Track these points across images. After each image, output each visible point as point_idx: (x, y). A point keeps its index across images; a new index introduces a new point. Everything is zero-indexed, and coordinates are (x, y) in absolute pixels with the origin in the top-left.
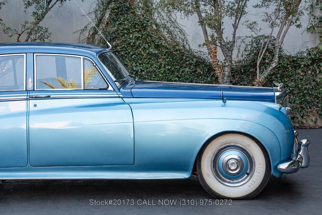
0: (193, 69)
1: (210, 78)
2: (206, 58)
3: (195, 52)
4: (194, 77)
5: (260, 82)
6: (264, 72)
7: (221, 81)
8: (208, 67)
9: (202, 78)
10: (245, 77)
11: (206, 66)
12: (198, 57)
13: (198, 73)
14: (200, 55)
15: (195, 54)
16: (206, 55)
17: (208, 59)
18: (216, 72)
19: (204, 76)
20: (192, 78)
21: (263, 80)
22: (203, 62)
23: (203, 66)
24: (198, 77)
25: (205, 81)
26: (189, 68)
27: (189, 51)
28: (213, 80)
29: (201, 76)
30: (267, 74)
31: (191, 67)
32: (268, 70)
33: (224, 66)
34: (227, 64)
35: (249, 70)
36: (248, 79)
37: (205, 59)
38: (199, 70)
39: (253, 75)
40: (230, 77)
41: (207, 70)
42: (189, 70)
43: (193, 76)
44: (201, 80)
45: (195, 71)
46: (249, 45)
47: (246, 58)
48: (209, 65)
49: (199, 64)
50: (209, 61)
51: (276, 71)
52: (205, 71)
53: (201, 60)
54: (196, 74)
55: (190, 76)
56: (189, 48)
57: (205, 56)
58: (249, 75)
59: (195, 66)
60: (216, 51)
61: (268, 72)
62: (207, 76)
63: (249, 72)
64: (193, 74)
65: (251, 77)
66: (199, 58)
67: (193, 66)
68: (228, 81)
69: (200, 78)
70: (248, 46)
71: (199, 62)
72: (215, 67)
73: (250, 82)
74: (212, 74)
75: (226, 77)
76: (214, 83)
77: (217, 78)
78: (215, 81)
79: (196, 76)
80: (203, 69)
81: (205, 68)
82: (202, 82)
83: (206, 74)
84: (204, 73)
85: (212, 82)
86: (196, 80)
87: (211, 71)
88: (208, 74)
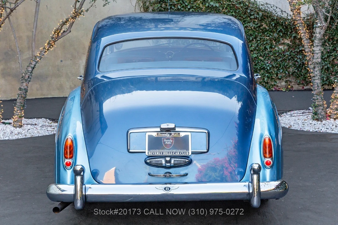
0: (257, 24)
1: (277, 33)
2: (273, 12)
3: (261, 4)
4: (258, 33)
8: (275, 21)
9: (267, 33)
11: (273, 20)
13: (264, 28)
14: (266, 8)
15: (261, 7)
16: (273, 8)
17: (276, 13)
19: (270, 31)
20: (256, 34)
22: (270, 16)
23: (270, 20)
24: (263, 33)
25: (271, 37)
26: (254, 23)
28: (280, 35)
29: (266, 32)
31: (255, 22)
33: (316, 27)
34: (319, 24)
37: (271, 12)
38: (264, 25)
40: (322, 39)
41: (273, 25)
42: (254, 25)
43: (257, 32)
44: (267, 36)
45: (259, 27)
48: (277, 20)
49: (265, 19)
52: (272, 26)
53: (268, 13)
54: (261, 29)
55: (255, 31)
56: (254, 0)
59: (261, 20)
60: (300, 8)
62: (274, 31)
64: (257, 29)
66: (265, 11)
68: (319, 44)
69: (266, 33)
71: (265, 16)
72: (298, 27)
74: (279, 30)
75: (317, 39)
76: (281, 39)
77: (284, 33)
78: (282, 37)
79: (260, 32)
80: (269, 24)
81: (272, 23)
82: (268, 38)
83: (273, 29)
84: (271, 28)
85: (278, 38)
86: (261, 36)
87: (278, 26)
88: (275, 29)
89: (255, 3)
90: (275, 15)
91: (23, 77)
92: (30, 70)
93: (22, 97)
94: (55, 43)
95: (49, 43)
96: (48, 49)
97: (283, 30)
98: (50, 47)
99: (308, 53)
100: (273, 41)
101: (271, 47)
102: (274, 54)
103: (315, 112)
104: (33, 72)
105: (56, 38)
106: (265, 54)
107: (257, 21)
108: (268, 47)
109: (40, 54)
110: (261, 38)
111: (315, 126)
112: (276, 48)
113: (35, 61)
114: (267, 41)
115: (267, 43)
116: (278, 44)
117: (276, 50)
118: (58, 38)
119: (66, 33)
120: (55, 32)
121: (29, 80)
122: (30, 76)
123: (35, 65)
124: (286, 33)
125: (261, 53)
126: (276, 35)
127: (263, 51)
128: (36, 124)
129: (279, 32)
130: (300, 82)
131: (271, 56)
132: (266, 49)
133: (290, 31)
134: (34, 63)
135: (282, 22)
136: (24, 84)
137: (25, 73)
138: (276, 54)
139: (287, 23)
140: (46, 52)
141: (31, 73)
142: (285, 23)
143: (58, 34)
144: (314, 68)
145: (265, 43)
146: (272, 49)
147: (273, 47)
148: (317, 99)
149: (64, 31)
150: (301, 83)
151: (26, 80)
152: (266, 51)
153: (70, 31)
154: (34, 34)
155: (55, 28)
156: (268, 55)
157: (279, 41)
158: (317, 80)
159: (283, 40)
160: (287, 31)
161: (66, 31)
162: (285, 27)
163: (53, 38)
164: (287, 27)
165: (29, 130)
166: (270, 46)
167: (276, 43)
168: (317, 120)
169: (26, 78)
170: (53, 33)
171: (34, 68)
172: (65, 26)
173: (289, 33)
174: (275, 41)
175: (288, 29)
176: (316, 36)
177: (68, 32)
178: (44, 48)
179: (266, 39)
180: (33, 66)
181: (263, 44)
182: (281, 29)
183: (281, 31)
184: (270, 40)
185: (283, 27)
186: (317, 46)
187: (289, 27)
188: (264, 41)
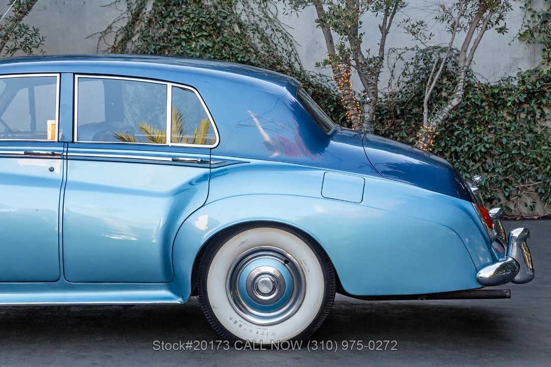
2: (332, 88)
3: (311, 75)
5: (429, 133)
6: (436, 115)
8: (336, 103)
10: (403, 123)
11: (331, 102)
12: (317, 85)
14: (320, 82)
15: (311, 79)
16: (332, 82)
17: (335, 90)
18: (348, 114)
21: (434, 128)
22: (326, 95)
23: (326, 102)
27: (300, 74)
30: (441, 118)
32: (444, 111)
33: (364, 103)
34: (368, 99)
35: (411, 110)
36: (409, 127)
37: (329, 90)
39: (419, 119)
40: (373, 122)
41: (332, 110)
46: (412, 64)
47: (406, 88)
48: (337, 101)
49: (319, 99)
50: (336, 93)
51: (461, 113)
52: (330, 111)
53: (323, 91)
56: (301, 69)
57: (329, 83)
58: (410, 119)
60: (350, 75)
61: (444, 114)
63: (411, 114)
65: (414, 124)
66: (318, 87)
70: (409, 65)
71: (318, 95)
72: (346, 105)
73: (412, 133)
74: (341, 118)
75: (366, 122)
87: (340, 112)
88: (336, 116)
89: (302, 74)
90: (334, 94)
176: (364, 117)
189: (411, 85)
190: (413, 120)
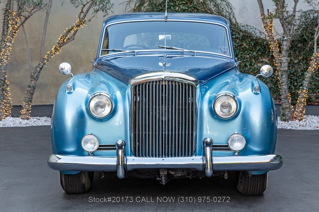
0: (238, 43)
1: (256, 52)
2: (253, 33)
3: (242, 26)
4: (239, 52)
7: (277, 56)
8: (255, 41)
9: (247, 52)
10: (292, 52)
11: (252, 40)
12: (245, 31)
13: (244, 47)
14: (247, 29)
15: (242, 28)
16: (253, 29)
17: (255, 34)
18: (271, 46)
19: (250, 50)
20: (237, 52)
22: (250, 36)
23: (250, 40)
24: (244, 51)
25: (251, 55)
26: (235, 43)
27: (235, 25)
28: (259, 54)
29: (246, 50)
31: (236, 41)
33: (283, 40)
34: (286, 38)
35: (296, 45)
36: (295, 54)
37: (251, 33)
38: (245, 45)
40: (288, 51)
41: (253, 44)
42: (235, 44)
43: (238, 50)
44: (247, 55)
45: (240, 46)
46: (298, 19)
47: (295, 33)
48: (256, 40)
49: (245, 39)
50: (255, 36)
52: (251, 45)
53: (248, 34)
54: (242, 48)
55: (236, 50)
56: (236, 22)
57: (251, 30)
58: (296, 50)
59: (241, 40)
62: (253, 50)
63: (297, 47)
64: (238, 48)
65: (298, 53)
66: (246, 32)
67: (239, 40)
68: (286, 55)
69: (246, 52)
70: (297, 20)
71: (245, 36)
72: (270, 42)
73: (296, 58)
76: (260, 58)
77: (263, 53)
78: (261, 55)
79: (241, 51)
80: (249, 44)
81: (251, 43)
82: (248, 56)
83: (252, 48)
84: (250, 47)
85: (257, 56)
86: (242, 54)
87: (257, 46)
88: (255, 48)
89: (236, 25)
90: (254, 36)
91: (31, 76)
92: (38, 70)
93: (30, 93)
94: (61, 48)
95: (55, 48)
96: (54, 53)
97: (261, 49)
98: (56, 51)
99: (278, 64)
100: (253, 59)
101: (251, 65)
102: (253, 71)
103: (283, 114)
104: (40, 72)
105: (62, 44)
106: (245, 70)
107: (238, 40)
108: (248, 64)
109: (47, 57)
110: (242, 56)
111: (282, 125)
112: (256, 66)
113: (43, 63)
114: (247, 58)
115: (247, 61)
116: (257, 62)
117: (255, 67)
118: (64, 43)
119: (70, 40)
120: (61, 38)
121: (37, 78)
122: (38, 75)
123: (43, 66)
124: (264, 52)
125: (242, 70)
126: (255, 53)
127: (243, 68)
128: (40, 119)
129: (258, 51)
130: (276, 97)
131: (250, 73)
132: (246, 66)
133: (268, 51)
134: (42, 64)
135: (260, 42)
136: (33, 82)
137: (34, 72)
138: (255, 71)
139: (265, 43)
140: (52, 55)
141: (39, 72)
142: (263, 43)
143: (64, 40)
144: (282, 75)
145: (245, 60)
146: (252, 66)
147: (253, 64)
148: (285, 103)
149: (69, 39)
150: (278, 98)
151: (35, 79)
152: (246, 68)
153: (74, 39)
154: (43, 40)
155: (61, 35)
156: (247, 72)
157: (258, 59)
158: (285, 86)
159: (261, 58)
160: (265, 50)
161: (71, 38)
162: (263, 47)
163: (59, 44)
164: (265, 47)
165: (35, 121)
166: (249, 63)
167: (255, 61)
168: (285, 120)
169: (34, 77)
170: (60, 39)
171: (41, 69)
172: (69, 33)
173: (267, 52)
174: (254, 59)
175: (266, 49)
176: (283, 48)
177: (72, 39)
178: (51, 52)
179: (247, 57)
180: (41, 67)
181: (243, 61)
182: (260, 49)
183: (259, 50)
184: (250, 58)
185: (261, 47)
186: (285, 56)
187: (267, 47)
188: (244, 59)
189: (298, 31)
190: (298, 51)
